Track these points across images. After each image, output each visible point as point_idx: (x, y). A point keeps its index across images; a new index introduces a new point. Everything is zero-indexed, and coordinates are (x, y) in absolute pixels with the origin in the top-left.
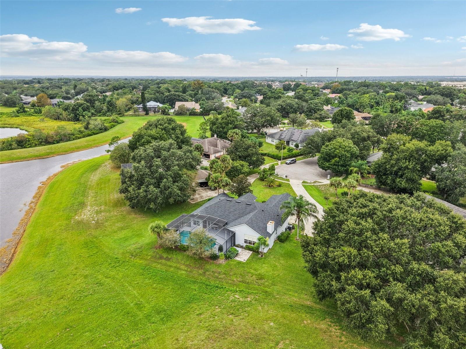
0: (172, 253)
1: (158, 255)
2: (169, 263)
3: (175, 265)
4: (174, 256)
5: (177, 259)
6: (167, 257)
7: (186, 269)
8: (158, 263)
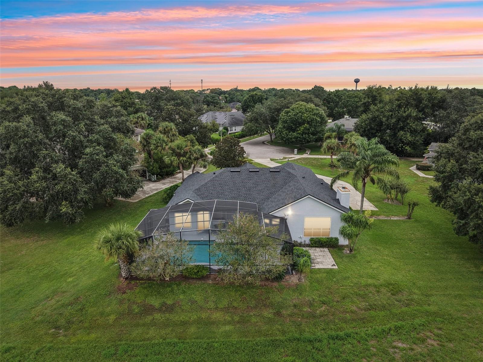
0: (172, 291)
1: (135, 307)
2: (175, 317)
3: (195, 317)
4: (182, 297)
5: (193, 302)
6: (164, 304)
7: (228, 318)
8: (144, 325)
